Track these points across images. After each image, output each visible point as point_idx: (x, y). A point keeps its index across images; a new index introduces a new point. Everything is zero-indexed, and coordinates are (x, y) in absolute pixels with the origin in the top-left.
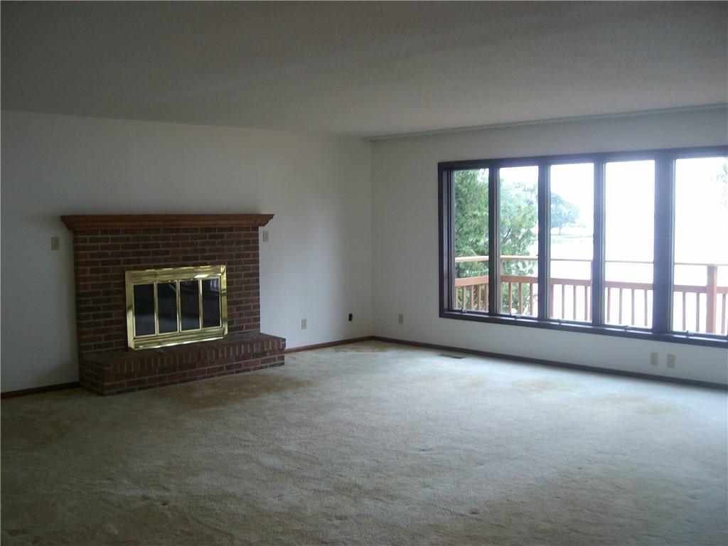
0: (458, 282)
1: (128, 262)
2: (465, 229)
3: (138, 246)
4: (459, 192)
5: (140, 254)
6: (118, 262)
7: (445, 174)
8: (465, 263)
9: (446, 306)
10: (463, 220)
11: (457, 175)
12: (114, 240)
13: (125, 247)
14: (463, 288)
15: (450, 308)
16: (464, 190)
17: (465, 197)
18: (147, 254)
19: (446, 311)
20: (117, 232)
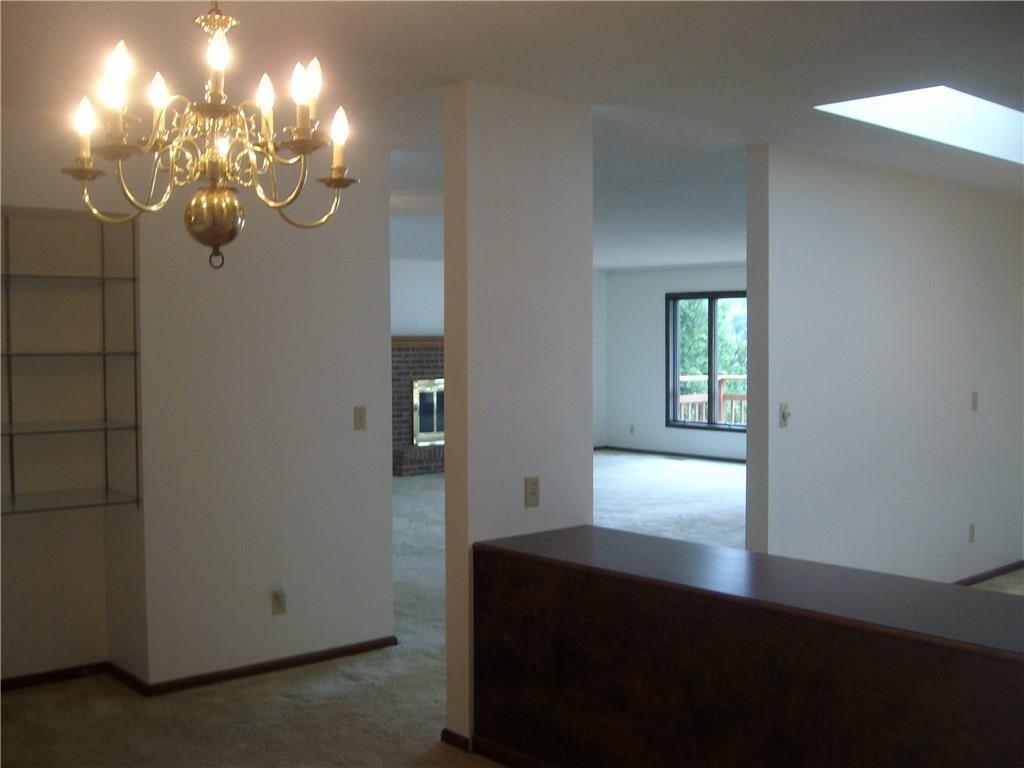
0: (683, 399)
1: (415, 374)
2: (693, 352)
3: (422, 361)
4: (685, 317)
5: (424, 367)
6: (408, 374)
7: (671, 303)
8: (692, 383)
9: (671, 417)
10: (691, 343)
11: (683, 304)
12: (406, 356)
13: (413, 362)
14: (688, 404)
15: (675, 420)
16: (692, 314)
17: (692, 321)
18: (429, 367)
19: (672, 422)
20: (408, 349)
